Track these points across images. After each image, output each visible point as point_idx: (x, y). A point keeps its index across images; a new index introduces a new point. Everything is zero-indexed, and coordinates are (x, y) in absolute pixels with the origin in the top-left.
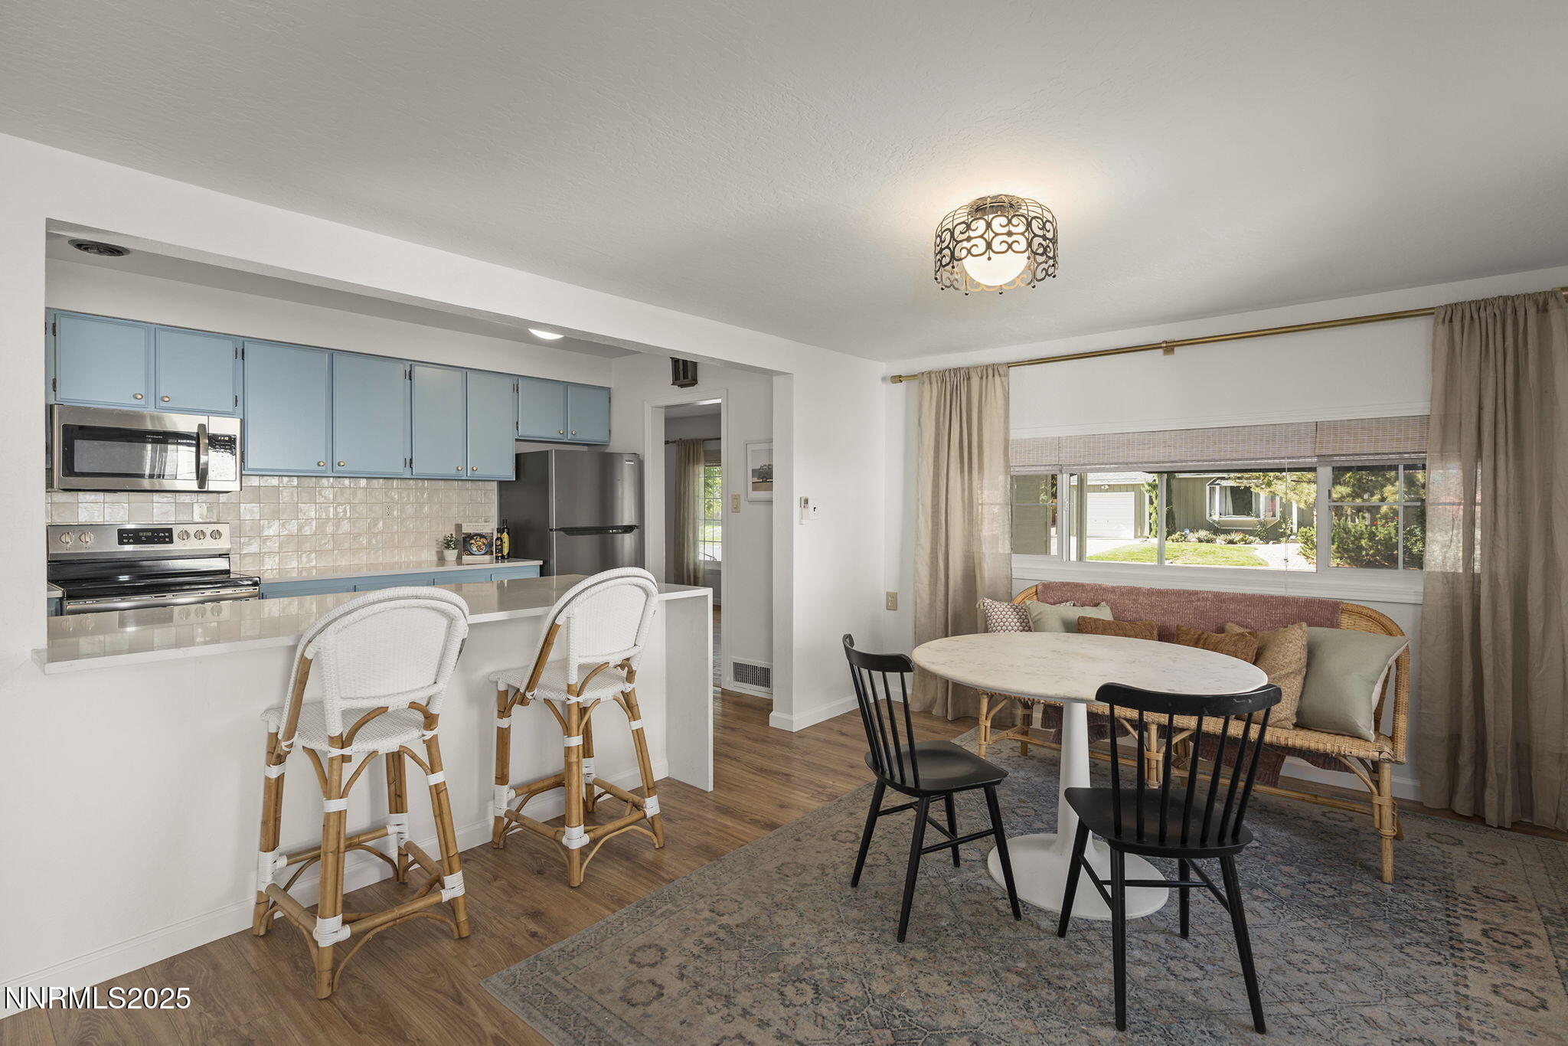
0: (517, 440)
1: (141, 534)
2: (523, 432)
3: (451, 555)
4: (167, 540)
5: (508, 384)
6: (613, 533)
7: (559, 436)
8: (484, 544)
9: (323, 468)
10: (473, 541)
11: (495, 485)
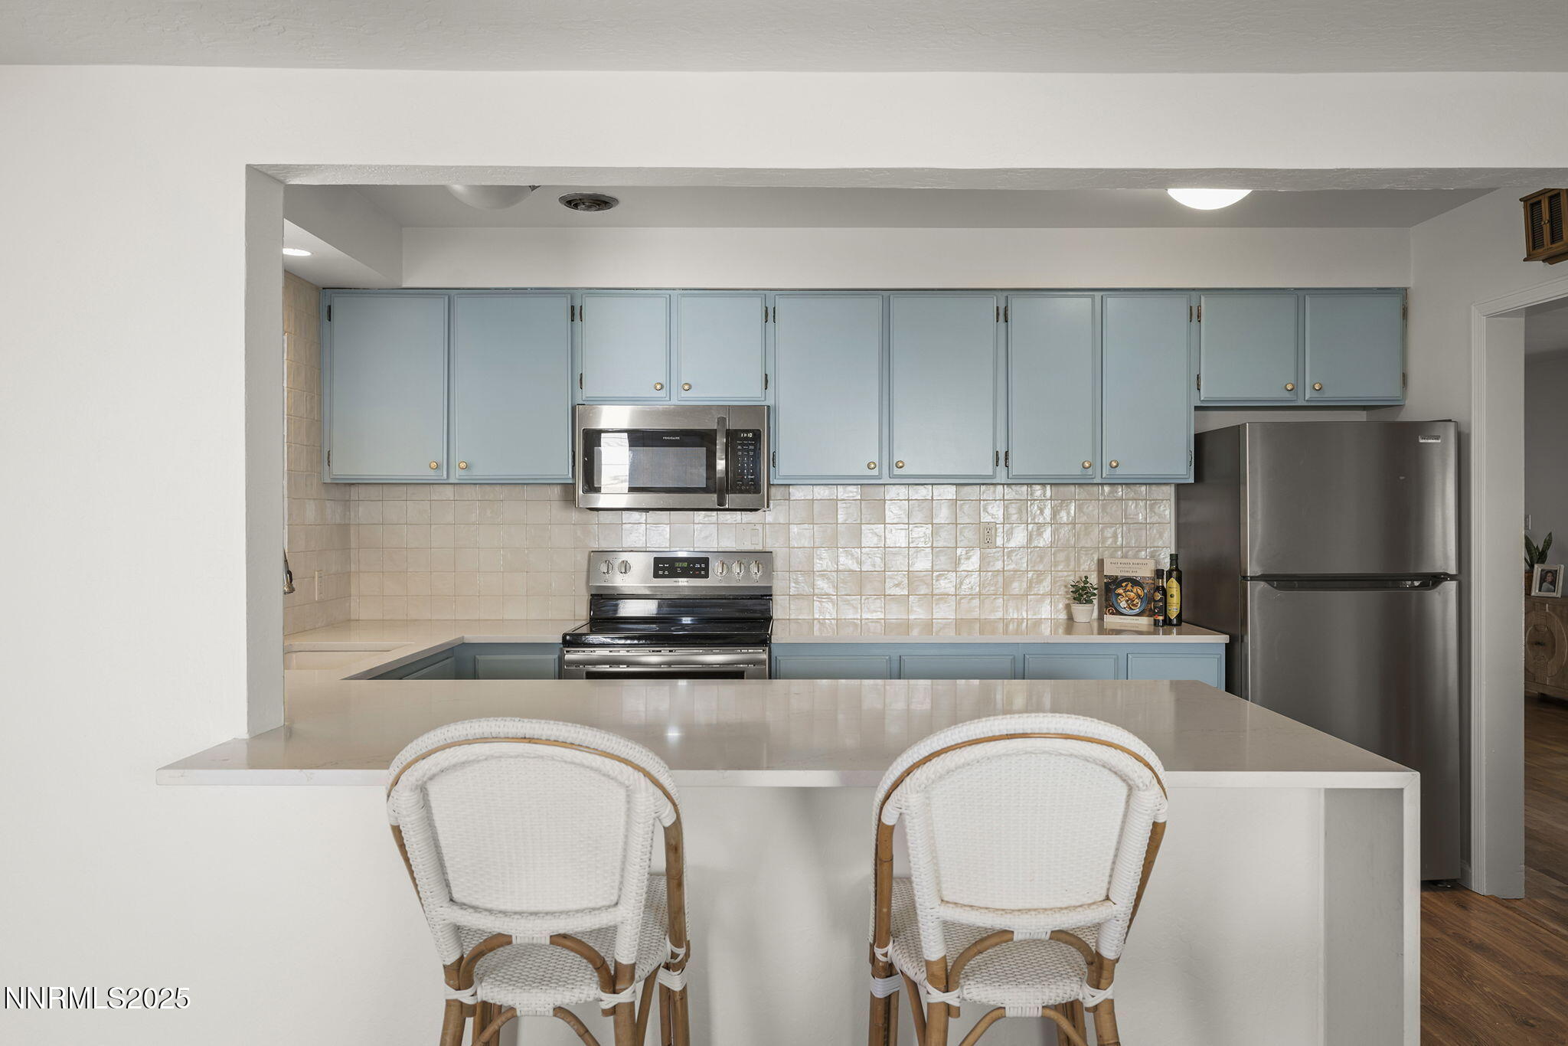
0: (1197, 408)
1: (677, 565)
2: (1209, 392)
3: (1086, 613)
4: (703, 573)
5: (1179, 307)
6: (1413, 587)
7: (1287, 395)
8: (1139, 596)
9: (875, 472)
10: (1120, 591)
11: (1170, 491)
